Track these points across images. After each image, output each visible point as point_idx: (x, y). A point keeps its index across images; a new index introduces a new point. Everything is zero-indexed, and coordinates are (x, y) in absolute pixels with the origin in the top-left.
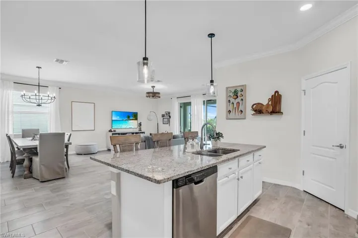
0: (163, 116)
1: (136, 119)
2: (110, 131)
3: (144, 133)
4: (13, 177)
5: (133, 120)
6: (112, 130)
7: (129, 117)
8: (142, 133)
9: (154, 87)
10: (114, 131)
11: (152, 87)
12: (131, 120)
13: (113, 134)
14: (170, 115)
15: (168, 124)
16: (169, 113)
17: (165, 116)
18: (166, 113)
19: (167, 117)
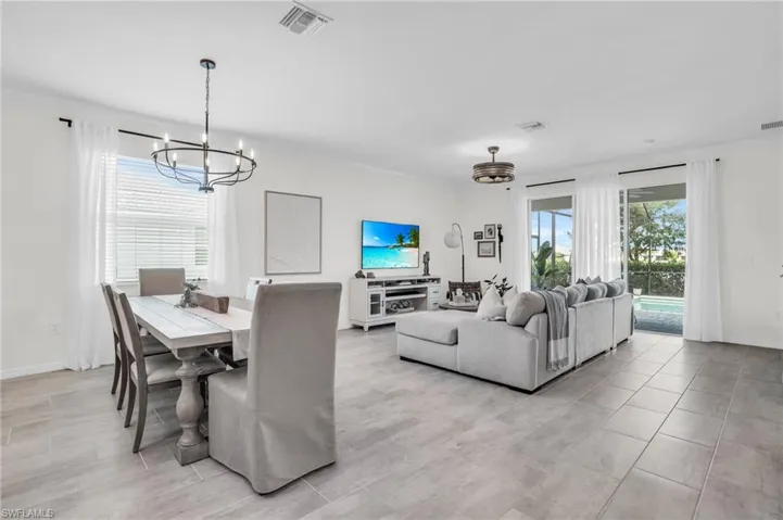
0: (478, 236)
1: (417, 246)
2: (359, 275)
3: (438, 280)
4: (136, 450)
5: (410, 246)
6: (365, 273)
7: (401, 239)
8: (433, 280)
9: (496, 148)
10: (370, 276)
11: (490, 149)
12: (405, 246)
13: (370, 284)
14: (502, 234)
15: (494, 256)
16: (500, 229)
17: (486, 236)
18: (488, 228)
19: (492, 239)
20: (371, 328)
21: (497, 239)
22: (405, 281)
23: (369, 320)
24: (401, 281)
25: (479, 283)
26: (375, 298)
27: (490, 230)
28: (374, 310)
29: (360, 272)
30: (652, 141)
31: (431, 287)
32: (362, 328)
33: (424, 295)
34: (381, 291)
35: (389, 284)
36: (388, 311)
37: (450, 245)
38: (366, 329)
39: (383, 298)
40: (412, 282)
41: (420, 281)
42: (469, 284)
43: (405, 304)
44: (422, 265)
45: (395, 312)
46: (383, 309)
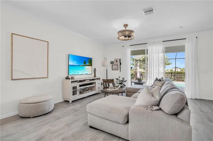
0: (112, 63)
1: (91, 65)
2: (67, 78)
3: (99, 79)
5: (89, 65)
6: (70, 77)
7: (85, 63)
8: (98, 79)
9: (128, 25)
10: (72, 78)
11: (124, 26)
12: (87, 65)
13: (72, 82)
14: (121, 62)
15: (118, 70)
16: (120, 60)
17: (115, 63)
18: (115, 60)
19: (117, 64)
20: (73, 102)
21: (119, 64)
22: (87, 80)
23: (72, 98)
24: (85, 80)
25: (113, 79)
26: (74, 88)
27: (116, 60)
28: (74, 93)
29: (68, 76)
30: (181, 27)
31: (97, 82)
32: (68, 102)
33: (94, 85)
34: (77, 85)
35: (81, 81)
36: (80, 93)
37: (104, 66)
38: (71, 102)
39: (78, 88)
40: (90, 80)
41: (93, 80)
42: (109, 80)
43: (87, 89)
44: (93, 73)
45: (83, 93)
46: (78, 93)
